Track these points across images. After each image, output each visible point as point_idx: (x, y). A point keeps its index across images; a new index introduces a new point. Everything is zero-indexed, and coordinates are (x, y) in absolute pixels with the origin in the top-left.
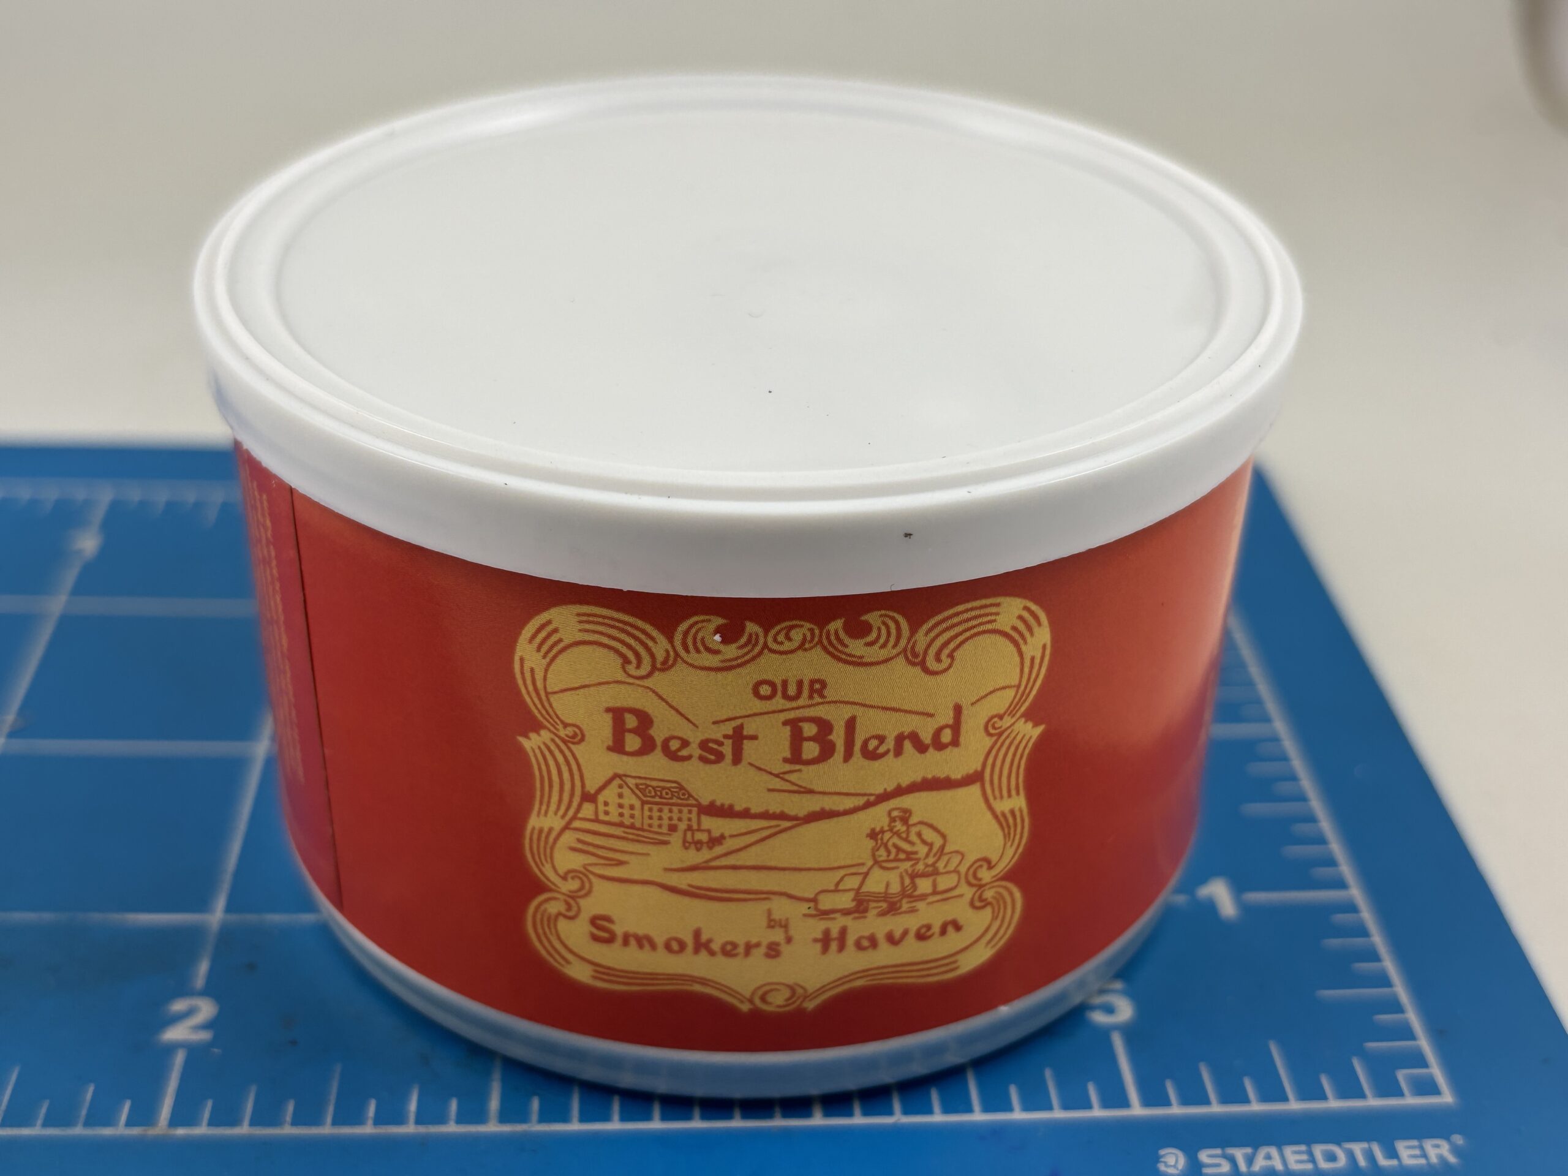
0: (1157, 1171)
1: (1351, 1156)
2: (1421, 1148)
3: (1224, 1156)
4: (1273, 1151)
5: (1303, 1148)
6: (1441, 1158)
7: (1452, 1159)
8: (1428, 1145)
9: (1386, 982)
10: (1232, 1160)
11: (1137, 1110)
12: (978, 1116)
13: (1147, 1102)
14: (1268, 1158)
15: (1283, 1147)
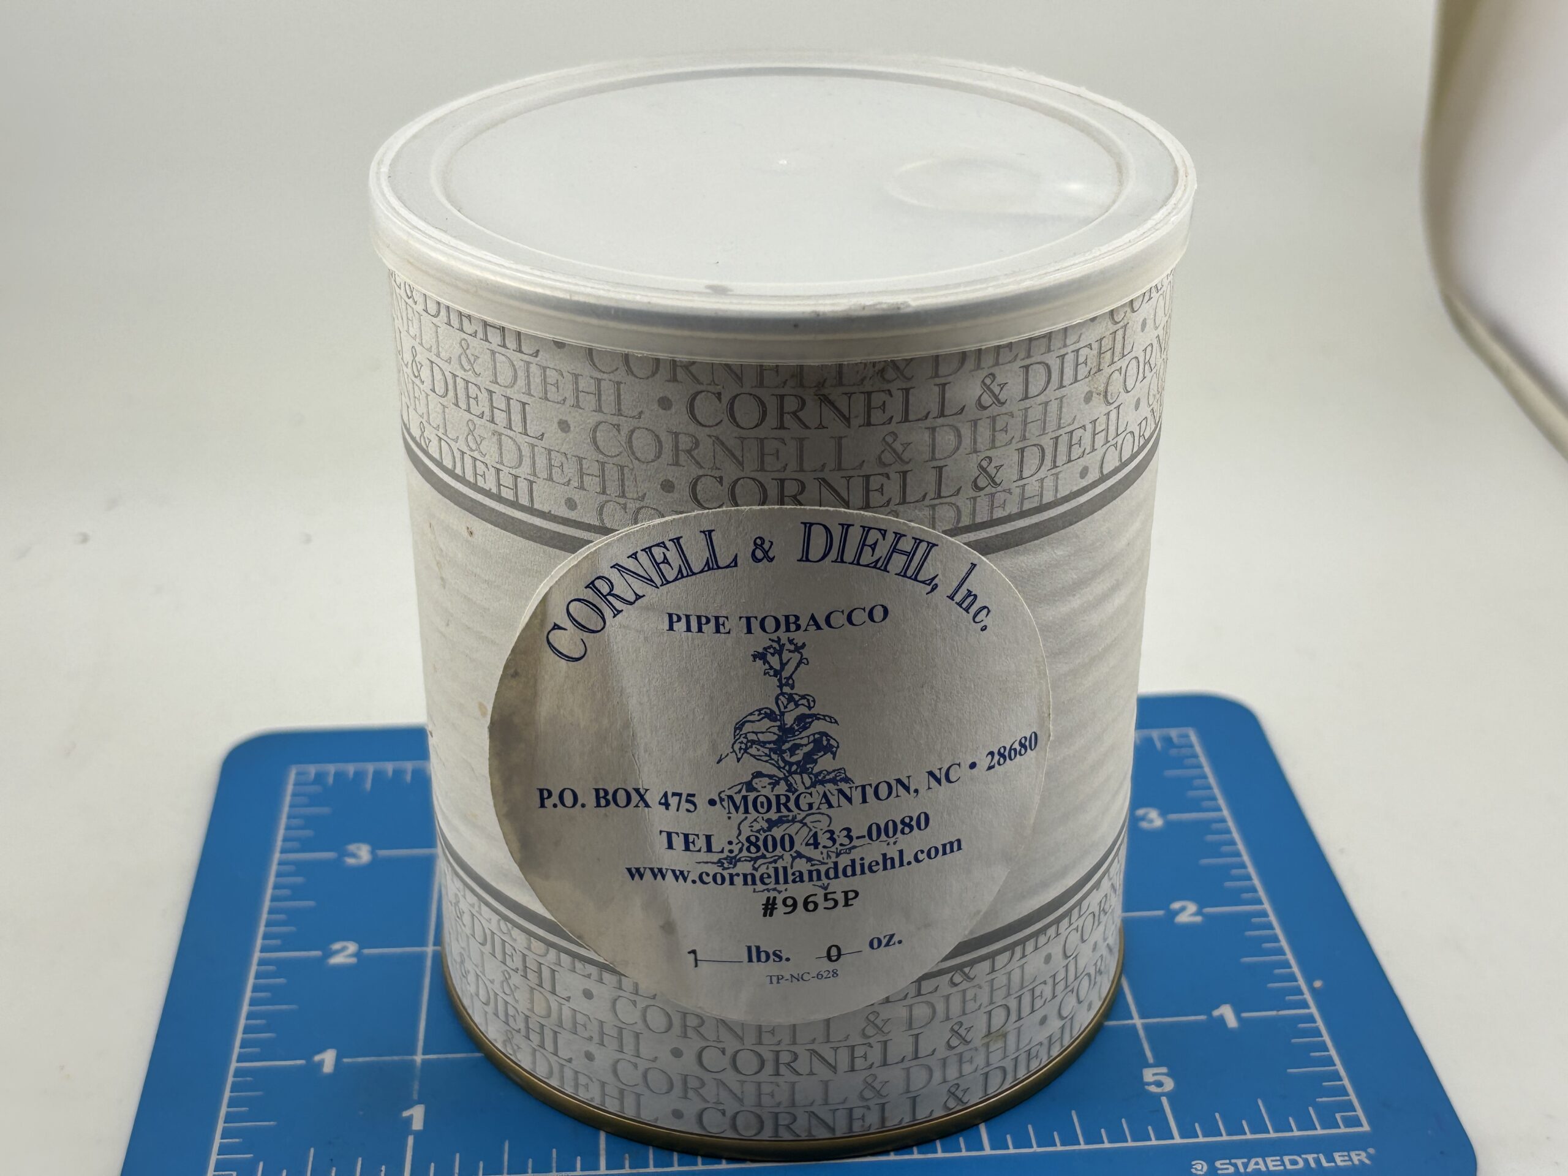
0: (1191, 1172)
1: (1306, 1161)
2: (1349, 1156)
3: (1230, 1164)
4: (1260, 1160)
5: (1278, 1158)
6: (1359, 1160)
7: (1367, 1161)
8: (1353, 1154)
9: (1330, 1062)
10: (1235, 1166)
11: (1178, 1140)
12: (1083, 1146)
13: (1182, 1137)
14: (1256, 1164)
15: (1266, 1159)
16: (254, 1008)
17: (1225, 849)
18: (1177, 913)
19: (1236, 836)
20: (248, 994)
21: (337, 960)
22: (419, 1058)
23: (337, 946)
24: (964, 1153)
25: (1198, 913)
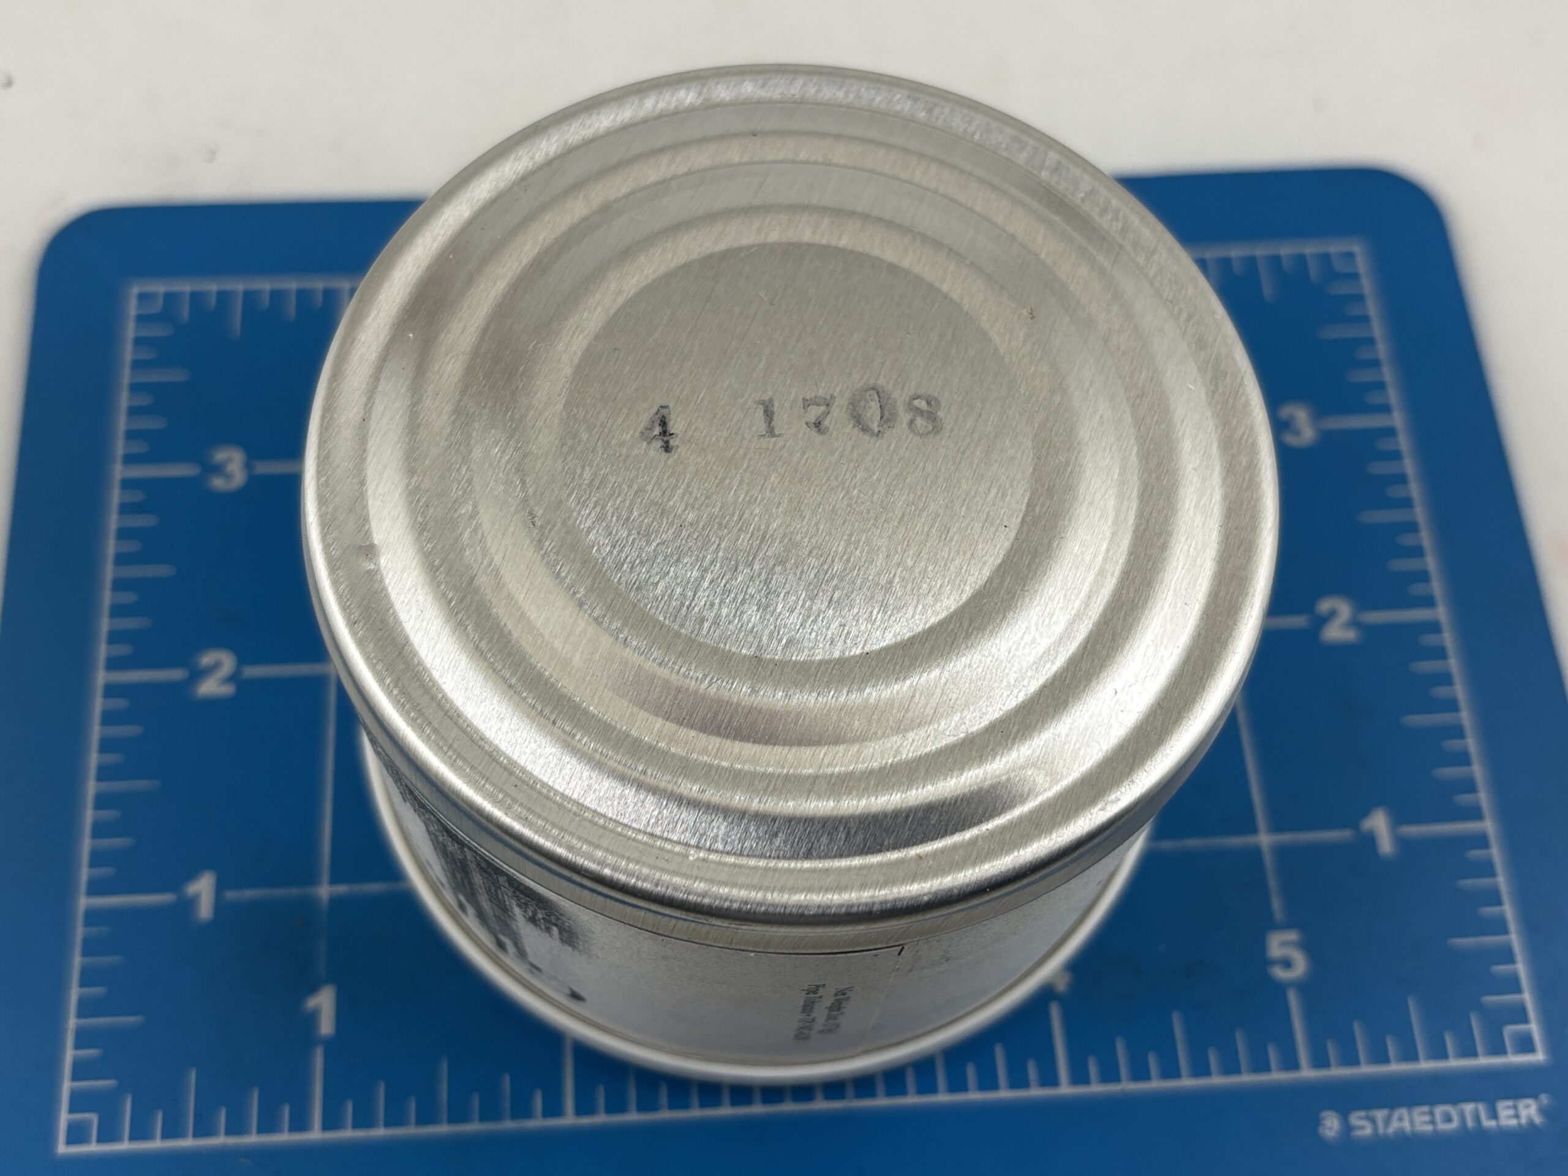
0: (1319, 1135)
1: (1463, 1116)
2: (1515, 1107)
3: (1369, 1118)
4: (1403, 1112)
5: (1426, 1109)
6: (1530, 1118)
7: (1538, 1120)
8: (1521, 1105)
9: (1500, 926)
10: (1373, 1121)
11: (1307, 1073)
12: (1187, 1082)
13: (1314, 1066)
14: (1400, 1119)
15: (1412, 1108)
16: (105, 786)
17: (1395, 492)
18: (1323, 621)
19: (1409, 466)
20: (94, 759)
21: (210, 687)
22: (324, 891)
23: (207, 659)
24: (1035, 1092)
25: (1354, 623)
